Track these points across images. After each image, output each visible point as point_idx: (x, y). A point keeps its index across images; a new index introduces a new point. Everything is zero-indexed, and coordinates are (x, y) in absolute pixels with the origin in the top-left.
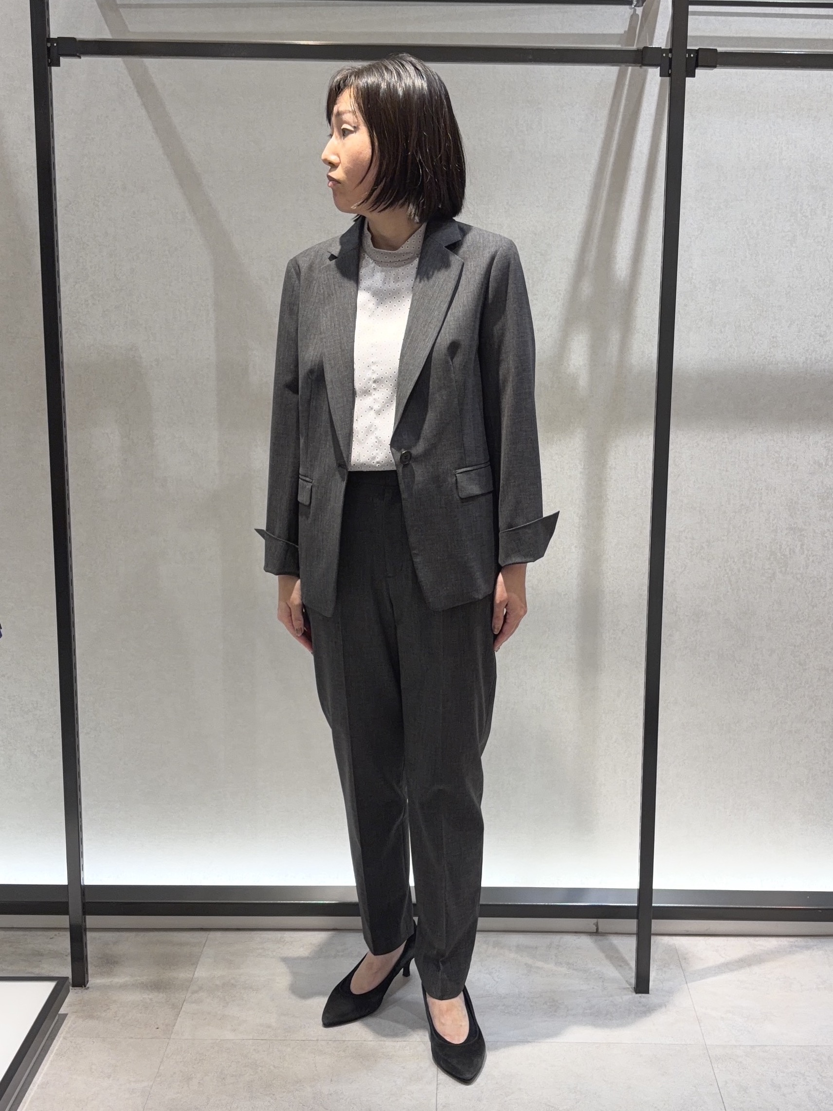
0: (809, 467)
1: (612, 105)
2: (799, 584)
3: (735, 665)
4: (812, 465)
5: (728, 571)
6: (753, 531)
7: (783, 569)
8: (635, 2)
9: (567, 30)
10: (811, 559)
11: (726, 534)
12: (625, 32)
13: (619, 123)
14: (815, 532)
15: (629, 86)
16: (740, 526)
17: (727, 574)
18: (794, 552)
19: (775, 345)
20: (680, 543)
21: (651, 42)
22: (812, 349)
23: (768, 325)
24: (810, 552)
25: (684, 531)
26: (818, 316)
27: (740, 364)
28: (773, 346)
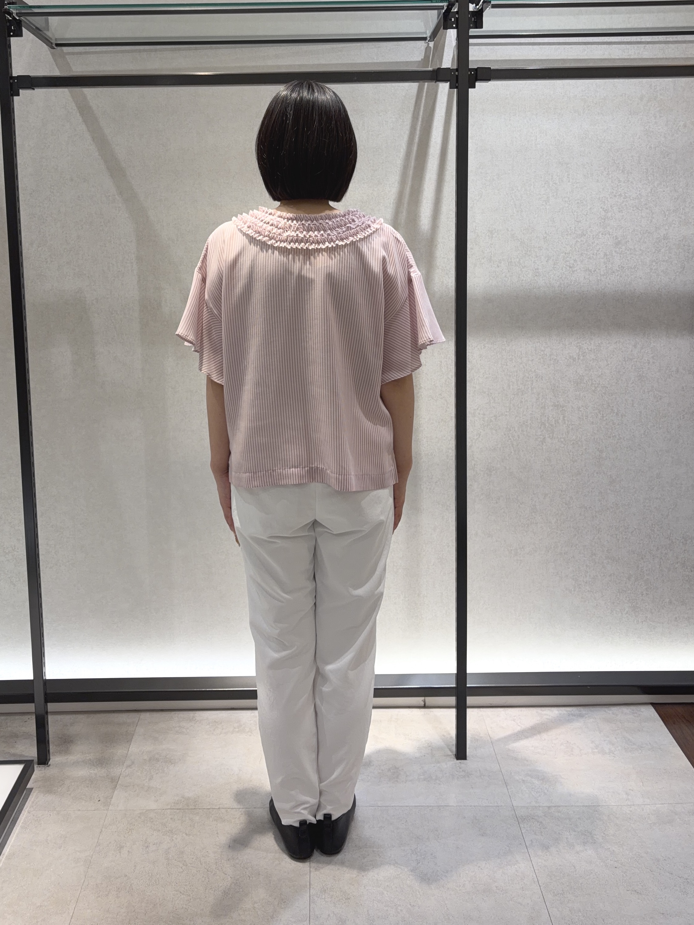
0: (566, 360)
1: (414, 111)
2: (563, 445)
3: (519, 506)
4: (568, 360)
5: (510, 437)
6: (528, 408)
7: (551, 435)
8: (428, 39)
9: (381, 60)
10: (571, 427)
11: (508, 410)
12: (422, 59)
13: (419, 123)
14: (573, 408)
15: (426, 96)
16: (518, 405)
17: (511, 439)
18: (558, 423)
19: (538, 274)
20: (475, 418)
21: (441, 66)
22: (564, 277)
23: (531, 260)
24: (570, 423)
25: (478, 409)
26: (568, 253)
27: (513, 288)
28: (536, 276)
